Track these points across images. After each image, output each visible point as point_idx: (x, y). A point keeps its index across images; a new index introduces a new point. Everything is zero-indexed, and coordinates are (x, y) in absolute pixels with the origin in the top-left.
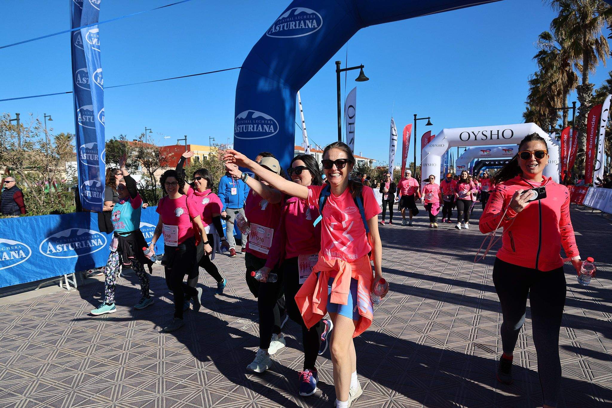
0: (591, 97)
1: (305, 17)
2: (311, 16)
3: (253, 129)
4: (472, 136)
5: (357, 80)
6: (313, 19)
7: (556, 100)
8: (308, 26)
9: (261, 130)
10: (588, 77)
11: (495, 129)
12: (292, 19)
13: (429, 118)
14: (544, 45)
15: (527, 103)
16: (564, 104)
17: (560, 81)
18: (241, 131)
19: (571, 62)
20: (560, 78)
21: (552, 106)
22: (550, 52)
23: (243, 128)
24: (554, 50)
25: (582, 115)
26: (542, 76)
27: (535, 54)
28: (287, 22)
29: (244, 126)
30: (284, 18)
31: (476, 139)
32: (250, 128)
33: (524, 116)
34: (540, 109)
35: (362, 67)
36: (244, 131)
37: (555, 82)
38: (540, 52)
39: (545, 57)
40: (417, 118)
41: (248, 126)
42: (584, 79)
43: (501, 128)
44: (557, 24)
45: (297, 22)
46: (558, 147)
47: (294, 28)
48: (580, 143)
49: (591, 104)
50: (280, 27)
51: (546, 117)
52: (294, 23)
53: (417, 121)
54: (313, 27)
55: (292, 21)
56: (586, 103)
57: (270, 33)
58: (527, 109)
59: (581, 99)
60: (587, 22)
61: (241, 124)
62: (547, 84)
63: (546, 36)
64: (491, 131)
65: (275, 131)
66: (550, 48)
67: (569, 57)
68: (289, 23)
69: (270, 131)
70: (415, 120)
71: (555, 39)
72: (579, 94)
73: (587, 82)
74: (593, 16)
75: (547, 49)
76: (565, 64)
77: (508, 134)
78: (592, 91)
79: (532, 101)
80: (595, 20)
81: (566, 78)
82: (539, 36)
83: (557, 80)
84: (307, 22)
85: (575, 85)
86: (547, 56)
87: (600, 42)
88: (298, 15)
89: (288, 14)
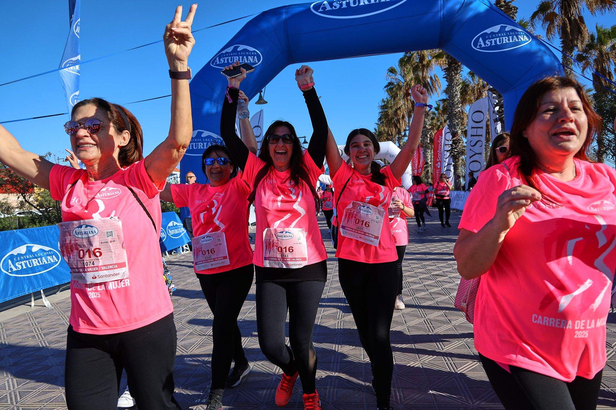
0: (431, 121)
1: (247, 53)
2: (253, 53)
3: (203, 146)
5: (256, 103)
6: (254, 56)
7: (401, 122)
8: (250, 61)
12: (235, 54)
14: (391, 78)
15: (377, 124)
20: (404, 105)
21: (399, 127)
22: (396, 84)
23: (192, 146)
24: (399, 82)
26: (388, 102)
27: (385, 85)
28: (231, 56)
29: (194, 144)
30: (227, 53)
35: (260, 92)
36: (194, 148)
37: (400, 108)
38: (389, 83)
39: (392, 89)
41: (198, 144)
44: (402, 62)
45: (241, 57)
48: (425, 157)
49: (430, 127)
50: (224, 60)
51: (393, 137)
52: (237, 57)
54: (254, 62)
55: (235, 56)
56: (427, 126)
57: (214, 64)
60: (425, 63)
63: (392, 71)
66: (396, 80)
68: (233, 57)
71: (399, 73)
75: (394, 81)
76: (407, 94)
79: (382, 123)
80: (430, 61)
81: (410, 106)
82: (388, 70)
83: (401, 106)
84: (249, 57)
86: (395, 86)
87: (434, 78)
88: (240, 51)
89: (230, 49)
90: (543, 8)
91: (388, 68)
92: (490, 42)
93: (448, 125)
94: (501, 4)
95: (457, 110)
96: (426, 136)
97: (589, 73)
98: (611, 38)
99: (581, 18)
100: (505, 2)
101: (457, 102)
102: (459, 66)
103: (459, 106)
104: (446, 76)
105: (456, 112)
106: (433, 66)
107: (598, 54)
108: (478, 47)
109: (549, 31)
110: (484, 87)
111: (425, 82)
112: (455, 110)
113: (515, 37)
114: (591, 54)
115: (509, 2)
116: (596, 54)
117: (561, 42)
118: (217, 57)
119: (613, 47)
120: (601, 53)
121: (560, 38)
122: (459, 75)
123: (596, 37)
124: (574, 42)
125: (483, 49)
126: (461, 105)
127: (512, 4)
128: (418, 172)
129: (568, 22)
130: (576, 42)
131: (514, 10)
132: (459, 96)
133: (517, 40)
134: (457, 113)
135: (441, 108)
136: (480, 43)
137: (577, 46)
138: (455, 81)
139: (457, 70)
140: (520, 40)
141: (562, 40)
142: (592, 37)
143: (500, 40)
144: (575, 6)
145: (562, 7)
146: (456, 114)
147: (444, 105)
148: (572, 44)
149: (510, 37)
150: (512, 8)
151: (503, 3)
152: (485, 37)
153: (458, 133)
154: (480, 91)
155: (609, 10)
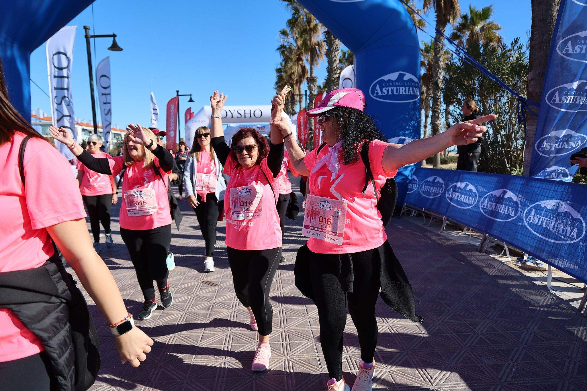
4: (229, 115)
5: (109, 49)
7: (295, 87)
10: (314, 71)
11: (248, 108)
13: (191, 95)
14: (283, 40)
16: (300, 92)
17: (297, 71)
19: (304, 57)
20: (297, 69)
22: (288, 47)
24: (291, 45)
25: (311, 101)
27: (277, 47)
31: (232, 117)
35: (114, 36)
37: (294, 73)
38: (281, 46)
39: (284, 52)
40: (180, 94)
42: (311, 73)
43: (253, 108)
44: (293, 23)
48: (310, 123)
53: (180, 97)
56: (313, 92)
59: (310, 88)
60: (312, 26)
62: (289, 73)
63: (284, 33)
64: (245, 111)
66: (288, 43)
67: (301, 53)
70: (178, 95)
71: (291, 36)
72: (308, 84)
73: (313, 75)
74: (315, 23)
75: (286, 44)
76: (299, 59)
77: (258, 114)
78: (316, 82)
80: (316, 25)
81: (300, 70)
83: (295, 71)
85: (306, 77)
86: (286, 50)
91: (280, 30)
95: (335, 76)
98: (481, 19)
101: (335, 68)
104: (326, 39)
107: (470, 34)
109: (426, 3)
111: (312, 47)
112: (333, 76)
114: (464, 33)
116: (468, 34)
119: (483, 29)
121: (436, 12)
123: (469, 17)
124: (447, 17)
128: (305, 138)
130: (448, 17)
134: (335, 79)
137: (449, 21)
138: (335, 46)
141: (436, 14)
142: (466, 17)
146: (333, 80)
148: (445, 19)
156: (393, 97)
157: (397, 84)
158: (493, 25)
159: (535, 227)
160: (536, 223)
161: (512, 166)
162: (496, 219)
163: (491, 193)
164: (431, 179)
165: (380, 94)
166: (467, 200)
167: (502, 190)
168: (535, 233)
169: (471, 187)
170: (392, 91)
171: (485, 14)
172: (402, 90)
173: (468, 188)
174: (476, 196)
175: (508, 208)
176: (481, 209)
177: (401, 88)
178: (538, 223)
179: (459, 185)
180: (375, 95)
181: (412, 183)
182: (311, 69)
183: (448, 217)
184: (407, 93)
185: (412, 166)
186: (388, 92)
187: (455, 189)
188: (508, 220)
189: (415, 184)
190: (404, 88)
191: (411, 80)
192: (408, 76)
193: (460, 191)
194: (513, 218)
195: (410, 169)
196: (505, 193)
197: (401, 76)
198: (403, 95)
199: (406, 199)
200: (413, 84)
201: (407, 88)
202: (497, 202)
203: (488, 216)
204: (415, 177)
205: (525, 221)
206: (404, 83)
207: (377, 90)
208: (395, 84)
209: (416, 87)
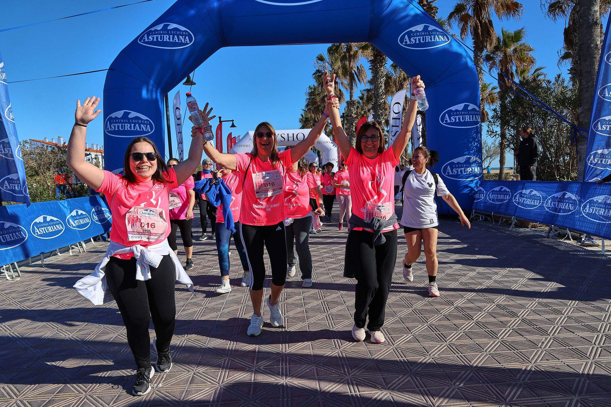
0: (356, 110)
1: (178, 33)
2: (184, 33)
3: (130, 127)
5: (184, 84)
6: (185, 36)
8: (181, 41)
9: (139, 129)
11: (291, 132)
12: (165, 32)
13: (233, 121)
14: (319, 65)
15: (304, 110)
18: (116, 129)
22: (323, 71)
23: (118, 127)
26: (315, 89)
27: (313, 72)
28: (160, 34)
29: (120, 125)
30: (156, 30)
32: (127, 127)
33: (300, 122)
34: (315, 116)
36: (120, 129)
38: (317, 71)
39: (320, 76)
41: (124, 125)
42: (351, 96)
43: (295, 132)
44: (331, 51)
45: (171, 36)
46: (336, 148)
47: (168, 40)
49: (356, 116)
50: (153, 38)
52: (168, 36)
53: (222, 124)
54: (185, 42)
56: (353, 115)
57: (142, 41)
58: (302, 116)
60: (352, 53)
61: (116, 123)
63: (321, 58)
64: (288, 134)
65: (152, 130)
66: (323, 67)
68: (162, 35)
69: (147, 130)
70: (221, 122)
71: (327, 61)
73: (352, 99)
75: (321, 69)
77: (300, 137)
79: (309, 109)
80: (357, 51)
82: (317, 57)
84: (181, 37)
87: (360, 69)
88: (171, 30)
89: (160, 27)
90: (459, 9)
92: (415, 39)
93: (373, 115)
94: (424, 3)
96: (352, 124)
97: (495, 72)
98: (513, 42)
99: (490, 22)
100: (427, 1)
101: (381, 93)
102: (384, 59)
103: (384, 97)
104: (371, 67)
105: (380, 102)
106: (360, 57)
107: (503, 56)
108: (404, 44)
109: (463, 31)
110: (405, 79)
111: (352, 71)
113: (436, 36)
114: (497, 55)
115: (431, 2)
116: (501, 56)
117: (473, 42)
118: (145, 34)
119: (515, 50)
120: (505, 55)
121: (473, 39)
122: (384, 68)
123: (502, 40)
125: (409, 45)
126: (385, 96)
127: (433, 5)
129: (479, 25)
130: (485, 43)
131: (435, 10)
132: (383, 88)
133: (438, 40)
134: (381, 104)
135: (365, 97)
136: (406, 40)
137: (486, 47)
138: (380, 73)
139: (382, 62)
140: (440, 40)
141: (474, 41)
142: (498, 39)
143: (423, 38)
144: (485, 10)
145: (474, 10)
147: (368, 95)
148: (482, 45)
149: (433, 36)
150: (433, 8)
151: (425, 3)
152: (410, 34)
153: (382, 123)
154: (401, 84)
155: (513, 16)
156: (460, 124)
157: (463, 113)
158: (525, 47)
159: (590, 214)
160: (591, 212)
161: (560, 177)
162: (559, 214)
163: (553, 195)
164: (497, 189)
165: (449, 121)
166: (533, 203)
167: (563, 192)
168: (591, 219)
169: (534, 192)
170: (459, 119)
171: (517, 36)
172: (467, 118)
173: (533, 193)
174: (540, 198)
175: (569, 205)
176: (546, 208)
177: (466, 116)
178: (592, 212)
179: (524, 191)
180: (444, 122)
181: (479, 193)
182: (351, 93)
183: (517, 217)
184: (471, 120)
185: (477, 179)
186: (456, 120)
187: (521, 195)
188: (569, 213)
189: (482, 193)
190: (468, 116)
191: (474, 109)
192: (471, 106)
193: (525, 196)
194: (573, 211)
195: (475, 182)
196: (565, 194)
197: (466, 107)
198: (468, 122)
199: (474, 207)
200: (476, 113)
201: (471, 116)
202: (558, 202)
203: (553, 212)
204: (481, 188)
205: (583, 212)
206: (468, 113)
207: (446, 118)
208: (462, 113)
209: (478, 115)
